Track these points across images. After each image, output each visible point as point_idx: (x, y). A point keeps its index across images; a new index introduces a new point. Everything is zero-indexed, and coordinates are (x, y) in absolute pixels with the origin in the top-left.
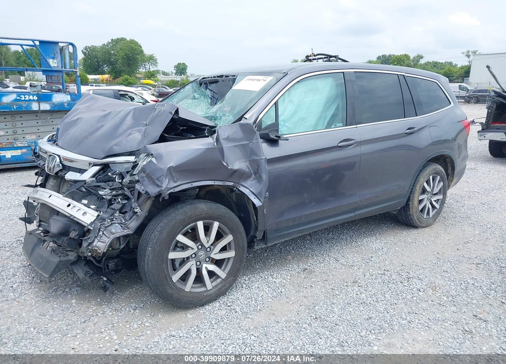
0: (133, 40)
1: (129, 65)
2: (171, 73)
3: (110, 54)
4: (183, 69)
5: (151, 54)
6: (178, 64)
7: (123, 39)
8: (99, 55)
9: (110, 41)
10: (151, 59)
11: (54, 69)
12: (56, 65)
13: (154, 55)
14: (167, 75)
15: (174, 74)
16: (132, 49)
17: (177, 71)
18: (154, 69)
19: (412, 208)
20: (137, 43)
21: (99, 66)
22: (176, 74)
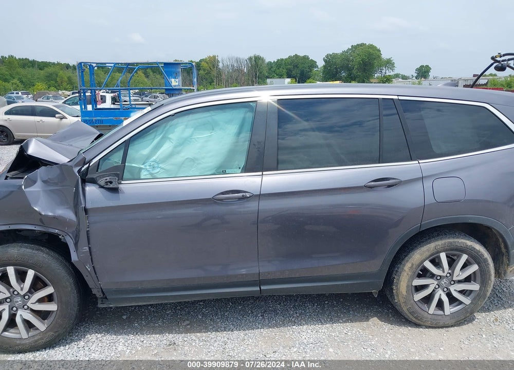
0: (372, 45)
1: (365, 70)
2: (411, 77)
3: (348, 60)
4: (425, 72)
5: (388, 58)
6: (421, 66)
7: (362, 45)
8: (338, 61)
9: (350, 48)
10: (389, 64)
11: (174, 88)
12: (177, 84)
13: (391, 59)
14: (406, 79)
15: (414, 78)
16: (370, 54)
17: (418, 74)
18: (390, 74)
19: (398, 296)
20: (376, 47)
21: (337, 72)
22: (416, 78)
